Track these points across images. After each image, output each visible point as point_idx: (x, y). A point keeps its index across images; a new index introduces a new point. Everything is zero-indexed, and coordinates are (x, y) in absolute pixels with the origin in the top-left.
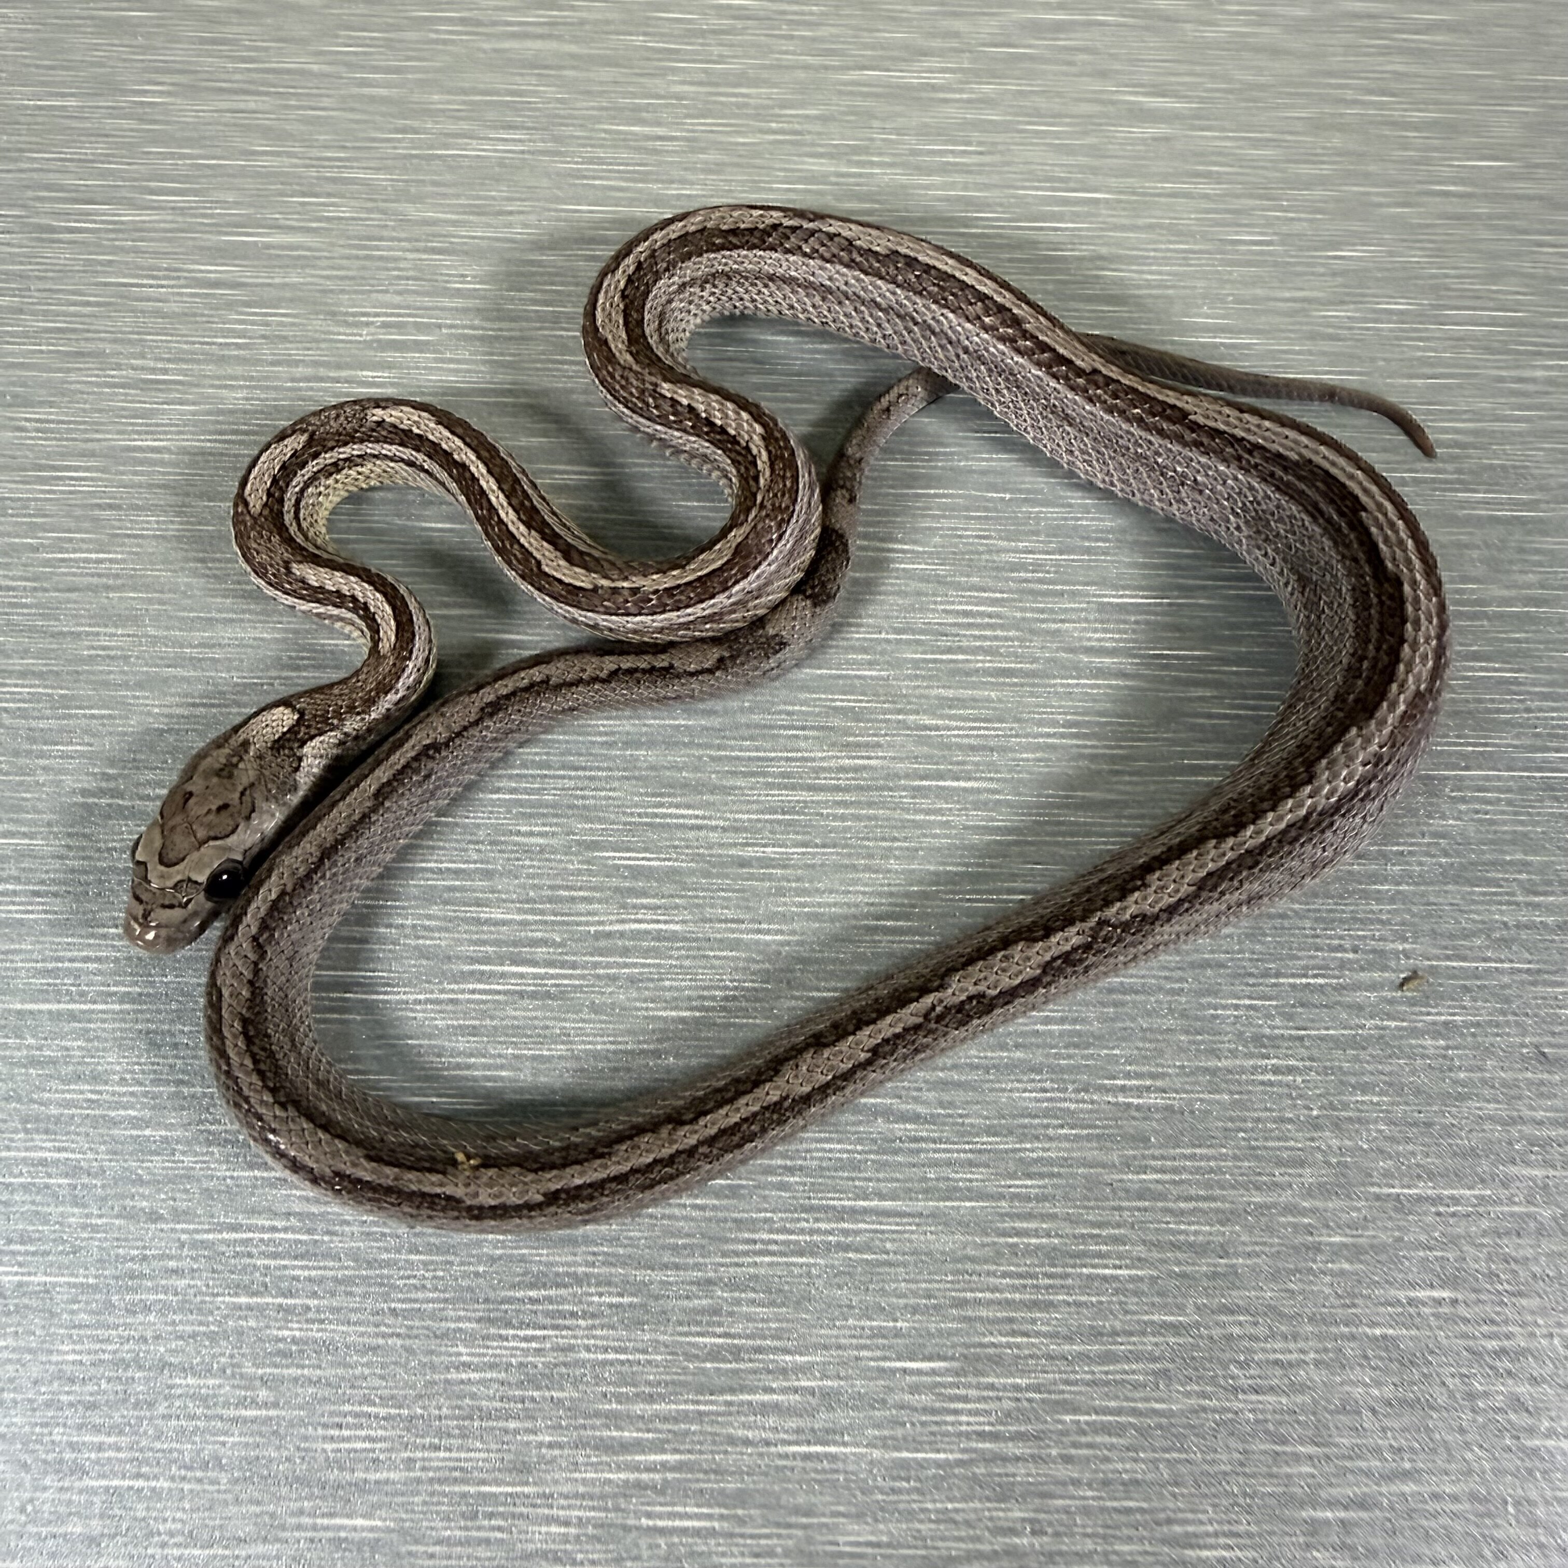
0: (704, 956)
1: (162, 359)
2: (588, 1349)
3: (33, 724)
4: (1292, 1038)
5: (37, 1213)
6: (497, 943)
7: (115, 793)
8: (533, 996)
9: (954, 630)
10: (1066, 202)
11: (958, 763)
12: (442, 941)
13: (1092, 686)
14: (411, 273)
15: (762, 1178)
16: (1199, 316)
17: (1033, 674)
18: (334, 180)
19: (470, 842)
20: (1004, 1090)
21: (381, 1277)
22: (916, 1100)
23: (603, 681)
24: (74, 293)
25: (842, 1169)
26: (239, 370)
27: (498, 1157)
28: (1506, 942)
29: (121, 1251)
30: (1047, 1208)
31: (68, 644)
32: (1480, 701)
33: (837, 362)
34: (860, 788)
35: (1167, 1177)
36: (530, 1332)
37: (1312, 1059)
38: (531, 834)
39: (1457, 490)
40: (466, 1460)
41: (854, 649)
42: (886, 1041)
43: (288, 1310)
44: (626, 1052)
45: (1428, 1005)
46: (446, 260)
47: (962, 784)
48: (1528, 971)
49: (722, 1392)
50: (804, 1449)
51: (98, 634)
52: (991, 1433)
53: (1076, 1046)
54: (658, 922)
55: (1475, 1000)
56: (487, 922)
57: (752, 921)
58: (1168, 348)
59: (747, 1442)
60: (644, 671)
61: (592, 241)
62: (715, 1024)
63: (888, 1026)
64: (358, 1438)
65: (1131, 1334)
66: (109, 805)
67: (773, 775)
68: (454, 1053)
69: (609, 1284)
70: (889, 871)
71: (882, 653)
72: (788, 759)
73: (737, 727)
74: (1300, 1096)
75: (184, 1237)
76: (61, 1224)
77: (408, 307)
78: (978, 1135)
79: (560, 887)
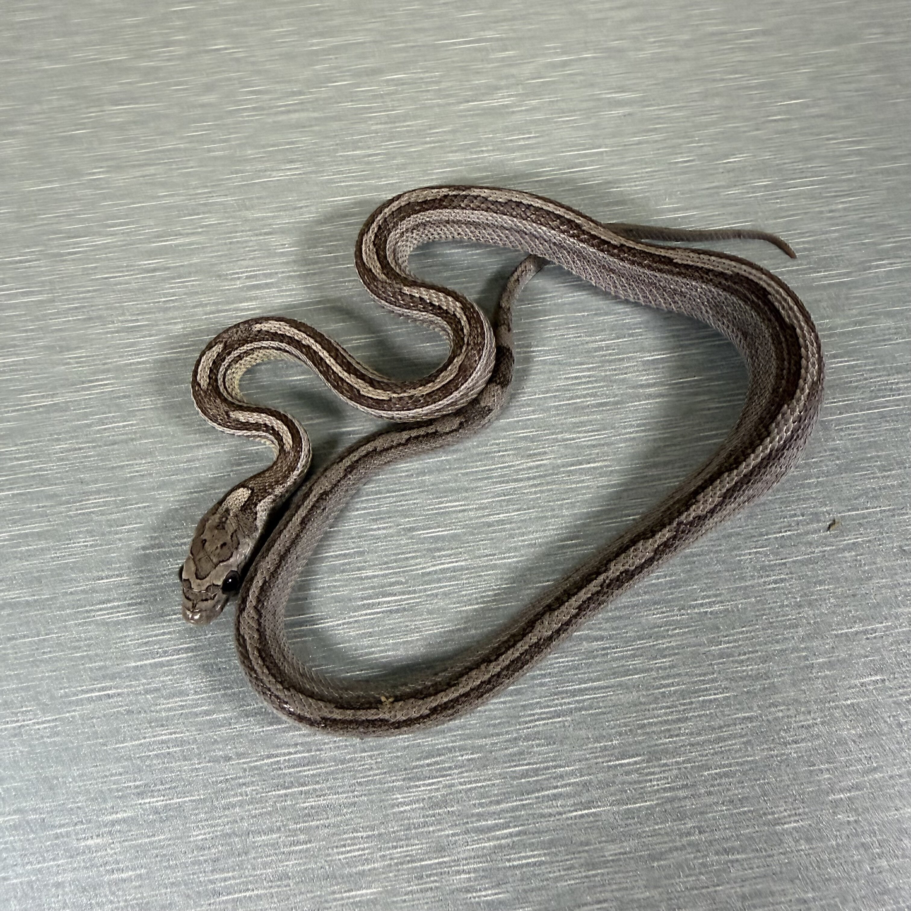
0: (480, 576)
1: (134, 315)
2: (461, 784)
3: (109, 517)
4: (779, 564)
5: (166, 768)
6: (373, 588)
7: (160, 546)
8: (397, 611)
9: (573, 387)
10: (585, 155)
11: (587, 455)
12: (344, 592)
13: (647, 404)
14: (256, 248)
15: (531, 683)
16: (665, 204)
17: (616, 403)
18: (205, 205)
19: (348, 538)
20: (642, 616)
21: (350, 767)
22: (600, 629)
23: (403, 445)
24: (80, 287)
25: (570, 670)
26: (176, 313)
27: (401, 696)
28: (876, 497)
29: (214, 779)
30: (675, 671)
31: (118, 473)
32: (841, 379)
33: (486, 258)
34: (540, 476)
35: (731, 645)
36: (431, 781)
37: (791, 573)
38: (379, 529)
39: (810, 273)
40: (412, 850)
41: (523, 406)
42: (584, 602)
43: (307, 793)
44: (450, 631)
45: (843, 536)
46: (272, 239)
47: (592, 465)
48: (889, 510)
49: (533, 792)
50: (580, 813)
51: (132, 465)
52: (670, 788)
53: (674, 588)
54: (453, 562)
55: (866, 529)
56: (367, 578)
57: (500, 553)
58: (652, 224)
59: (550, 815)
60: (423, 436)
61: (346, 216)
62: (492, 609)
63: (583, 595)
64: (354, 851)
65: (729, 726)
66: (158, 552)
67: (496, 477)
68: (363, 647)
69: (465, 749)
70: (563, 516)
71: (538, 405)
72: (501, 468)
73: (472, 456)
74: (790, 593)
75: (245, 766)
76: (180, 771)
77: (258, 266)
78: (634, 641)
79: (399, 554)
